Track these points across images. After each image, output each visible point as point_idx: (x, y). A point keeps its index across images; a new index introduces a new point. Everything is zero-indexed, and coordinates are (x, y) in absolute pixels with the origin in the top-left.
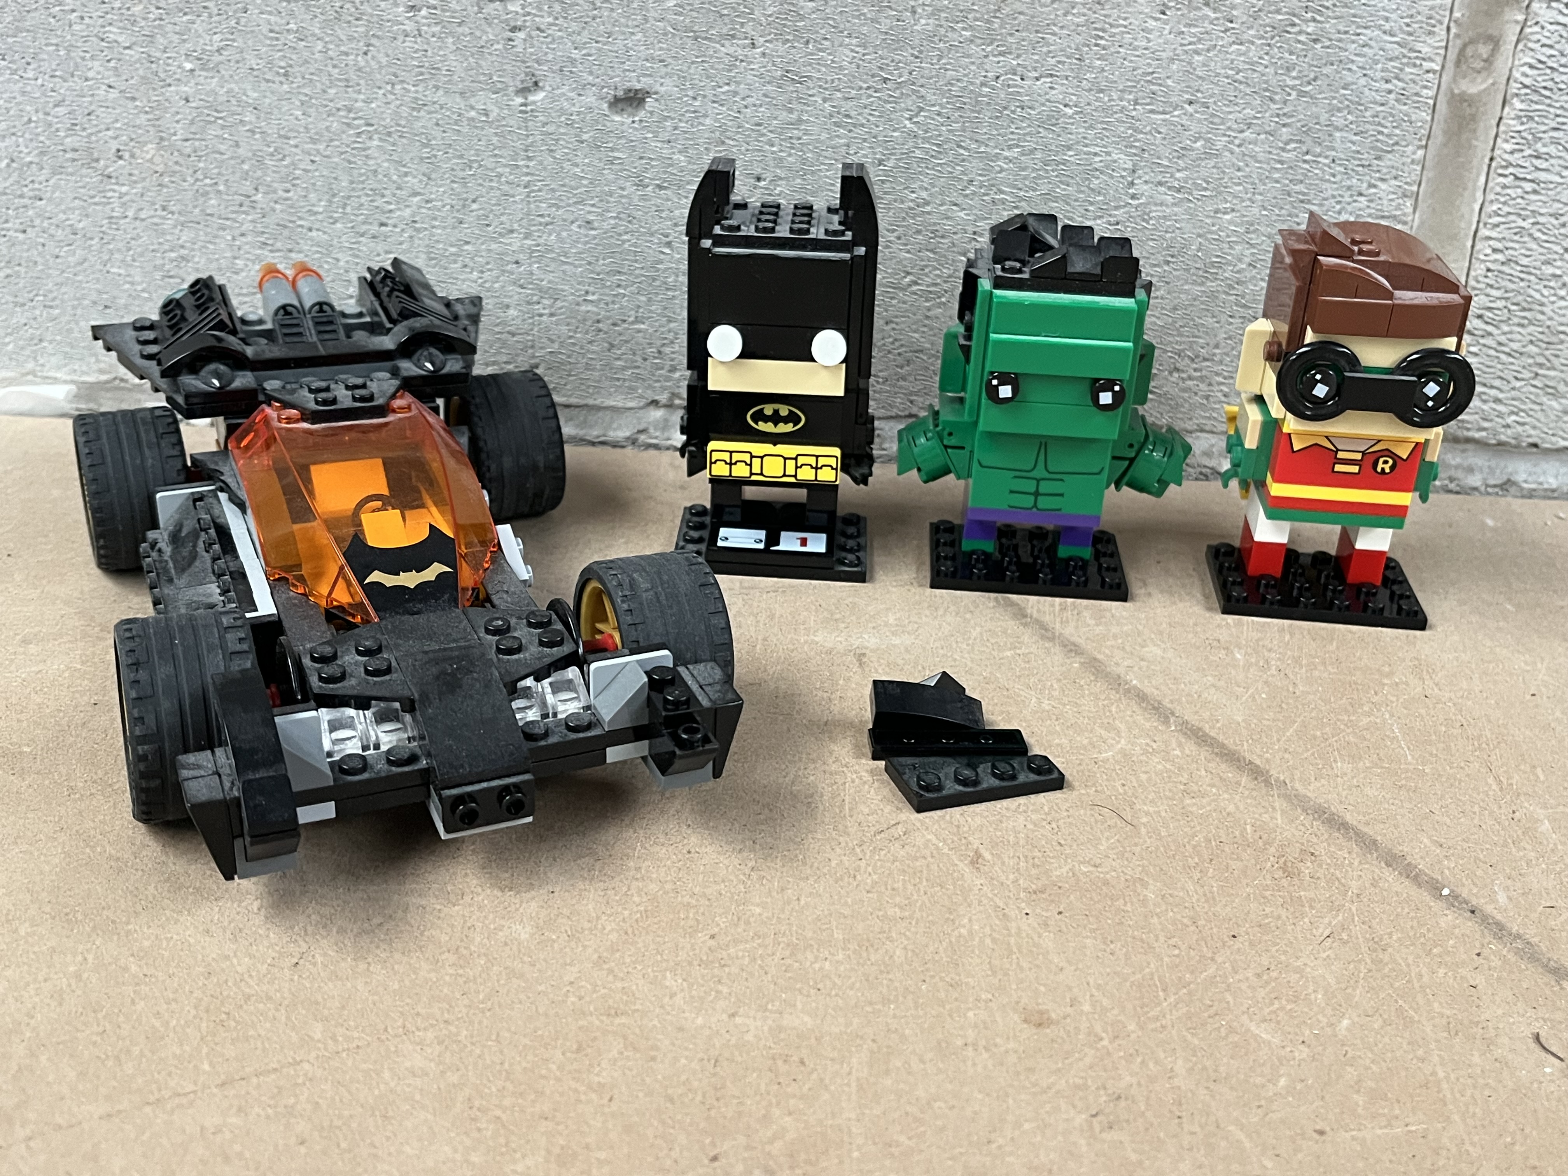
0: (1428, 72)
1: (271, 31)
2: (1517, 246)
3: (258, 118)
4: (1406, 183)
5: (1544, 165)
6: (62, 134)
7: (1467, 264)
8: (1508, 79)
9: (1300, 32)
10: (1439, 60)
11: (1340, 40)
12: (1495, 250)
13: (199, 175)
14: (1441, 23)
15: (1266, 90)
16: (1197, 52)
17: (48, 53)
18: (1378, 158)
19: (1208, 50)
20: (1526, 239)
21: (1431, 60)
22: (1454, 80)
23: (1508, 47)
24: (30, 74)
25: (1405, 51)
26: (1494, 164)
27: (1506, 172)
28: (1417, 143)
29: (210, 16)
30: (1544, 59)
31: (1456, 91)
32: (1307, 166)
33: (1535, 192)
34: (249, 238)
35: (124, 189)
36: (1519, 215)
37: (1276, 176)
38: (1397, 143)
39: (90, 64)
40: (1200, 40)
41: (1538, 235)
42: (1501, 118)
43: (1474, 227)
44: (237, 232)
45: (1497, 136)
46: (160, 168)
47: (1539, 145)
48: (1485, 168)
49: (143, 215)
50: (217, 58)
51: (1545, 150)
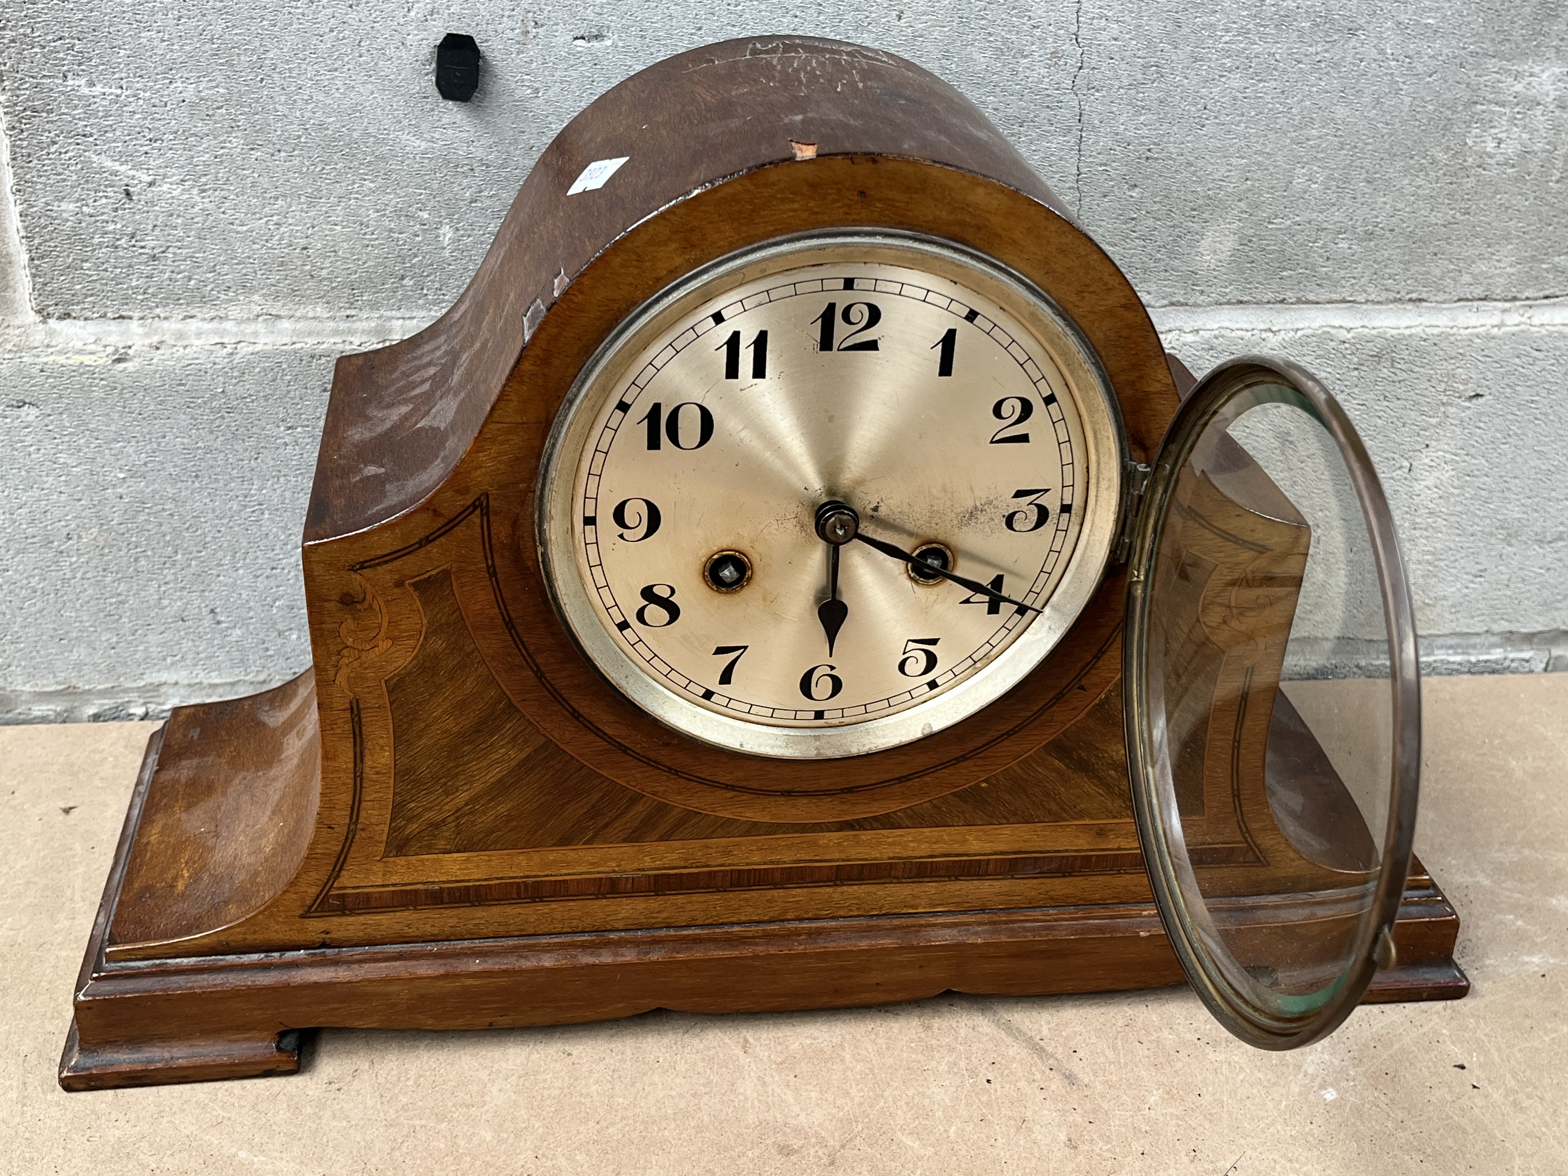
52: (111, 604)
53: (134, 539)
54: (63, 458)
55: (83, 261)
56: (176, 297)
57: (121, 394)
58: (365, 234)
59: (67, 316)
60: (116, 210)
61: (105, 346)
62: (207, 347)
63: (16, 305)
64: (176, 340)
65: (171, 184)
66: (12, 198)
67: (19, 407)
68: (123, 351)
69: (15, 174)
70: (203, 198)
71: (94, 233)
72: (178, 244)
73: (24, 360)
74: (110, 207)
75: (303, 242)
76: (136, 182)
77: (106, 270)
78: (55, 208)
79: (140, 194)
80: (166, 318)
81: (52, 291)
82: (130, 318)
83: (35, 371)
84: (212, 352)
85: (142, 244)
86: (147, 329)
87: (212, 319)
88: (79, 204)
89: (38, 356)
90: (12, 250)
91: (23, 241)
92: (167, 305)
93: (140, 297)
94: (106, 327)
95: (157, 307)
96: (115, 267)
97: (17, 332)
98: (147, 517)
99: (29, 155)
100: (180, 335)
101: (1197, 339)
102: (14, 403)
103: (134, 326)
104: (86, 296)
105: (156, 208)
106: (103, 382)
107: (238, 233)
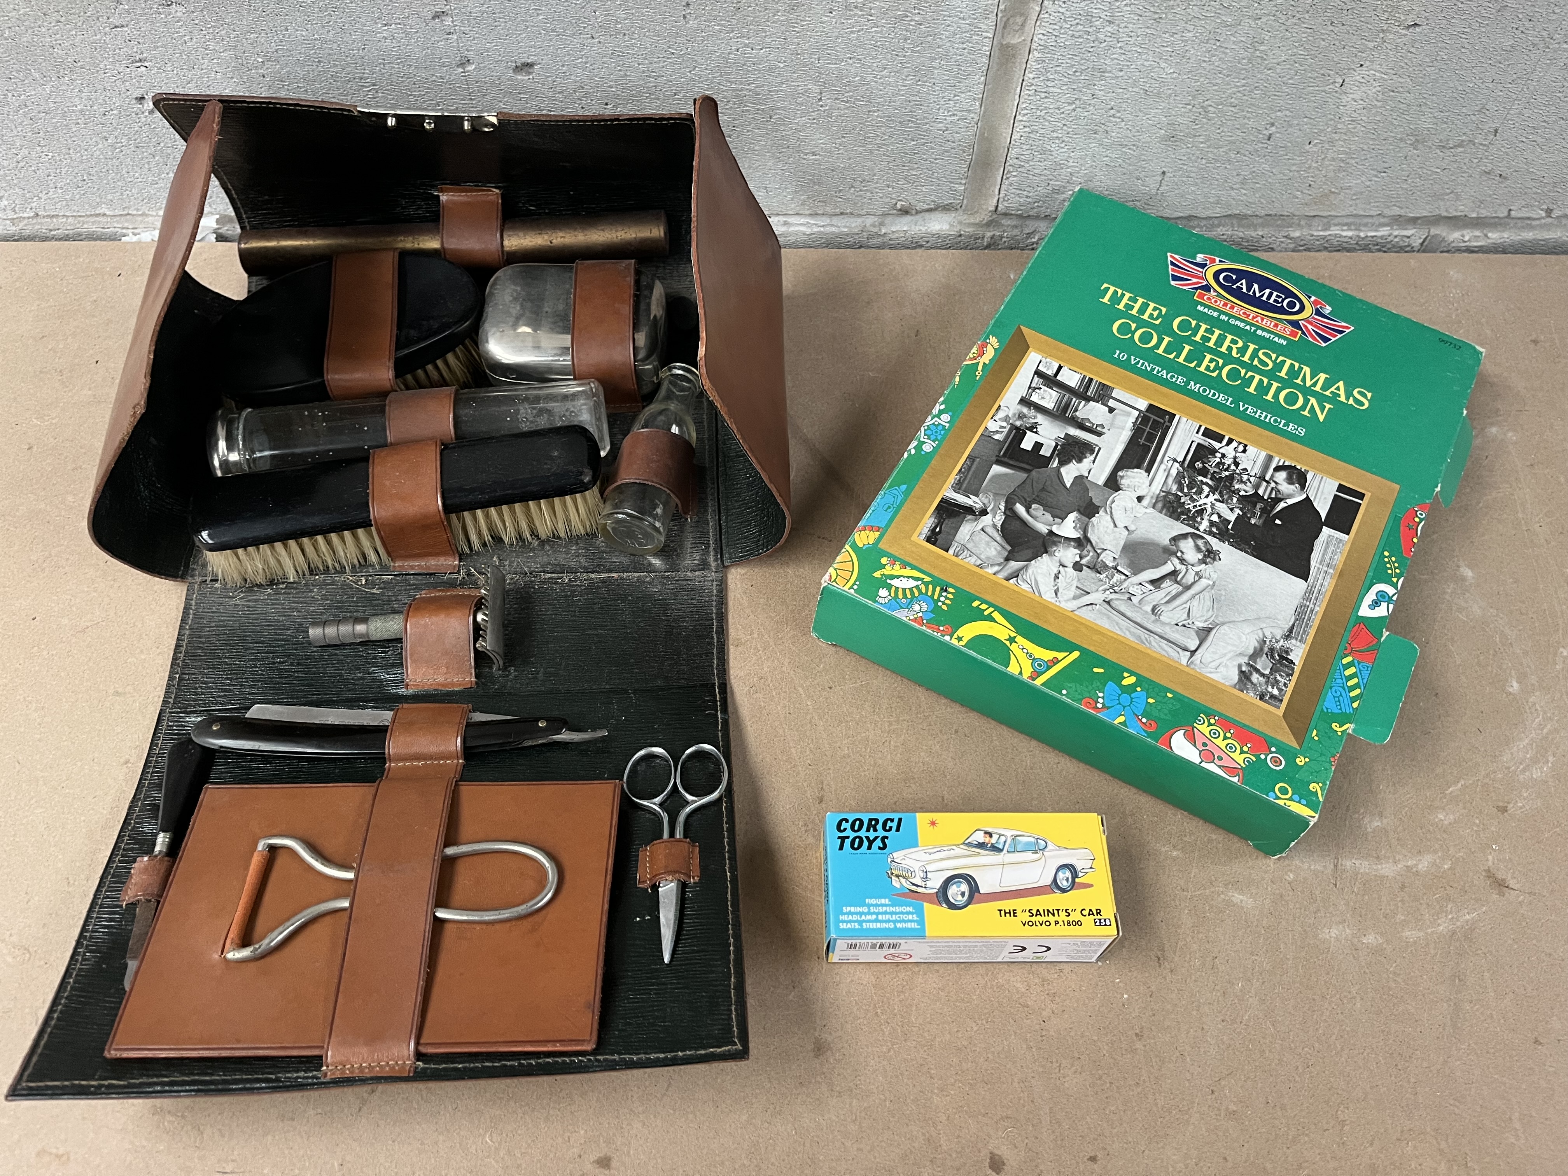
5: (1052, 84)
14: (992, 12)
16: (852, 32)
19: (859, 31)
40: (853, 27)
51: (1052, 77)
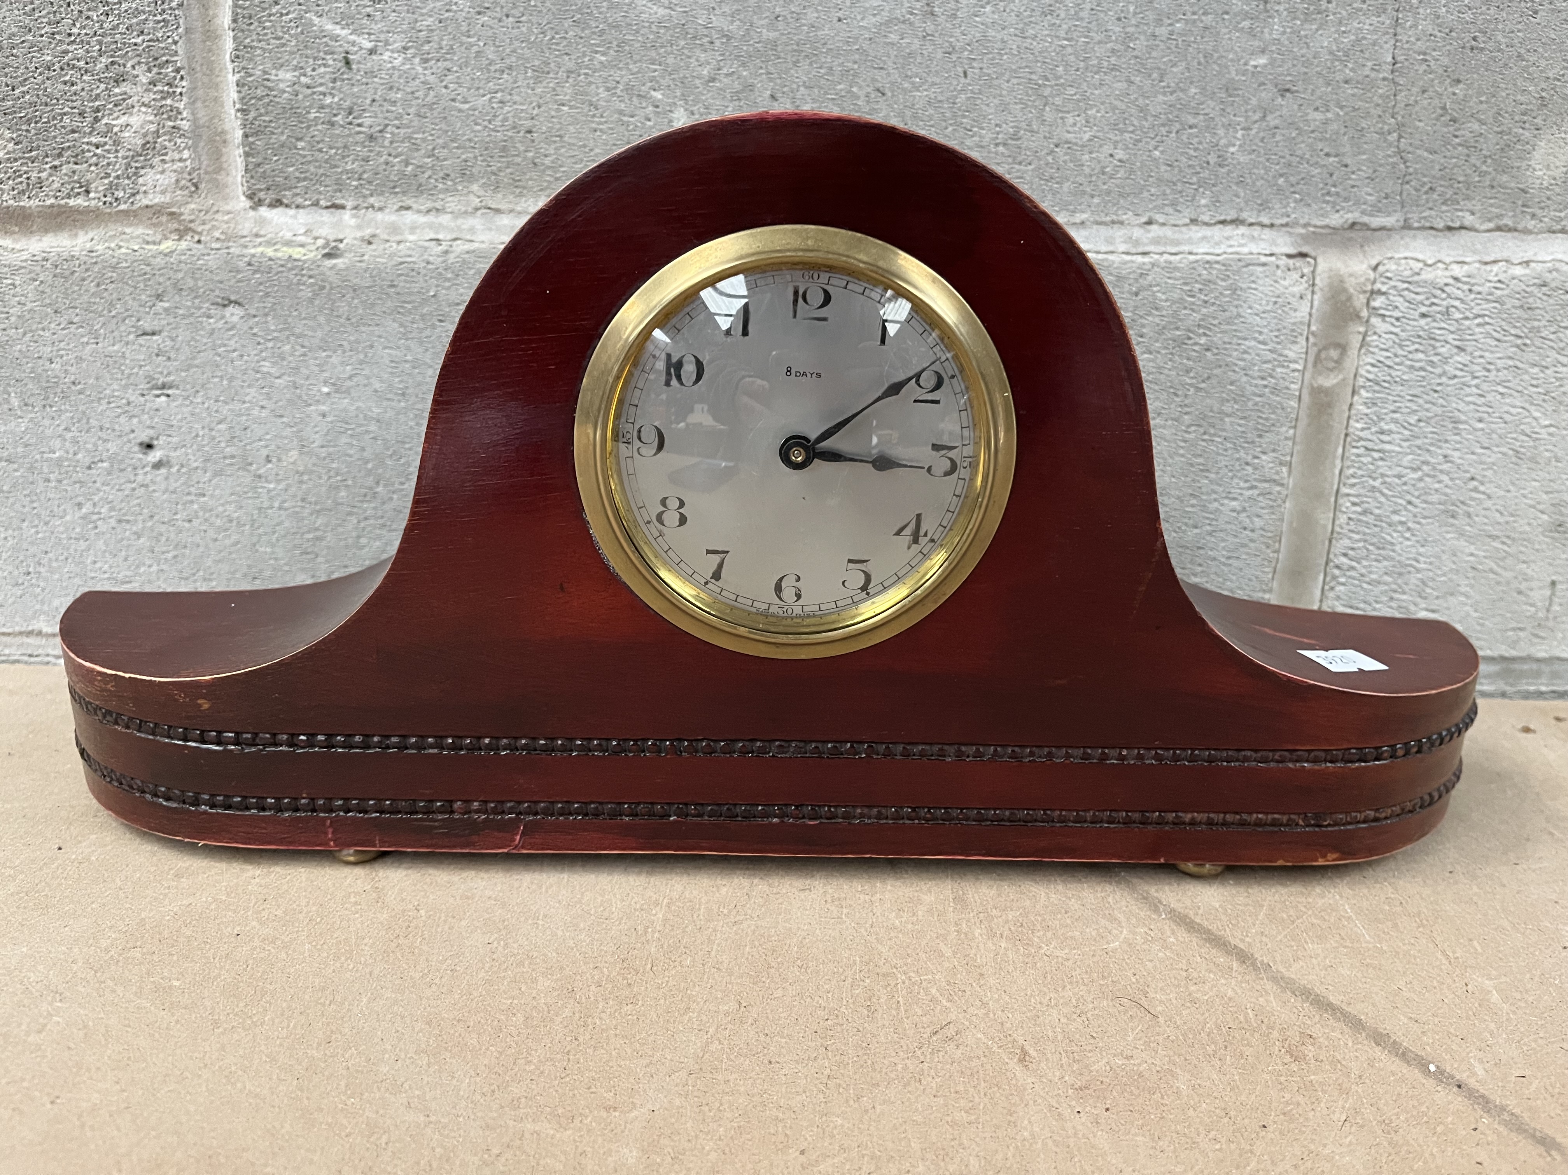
0: (1293, 371)
1: (392, 361)
2: (1369, 500)
3: (380, 428)
4: (1282, 455)
6: (223, 445)
7: (1331, 515)
8: (1355, 376)
9: (1196, 344)
10: (1302, 362)
11: (1226, 349)
12: (1354, 504)
13: (332, 474)
15: (1171, 387)
17: (215, 384)
18: (1260, 436)
20: (1378, 494)
21: (1296, 362)
22: (1313, 377)
23: (1353, 352)
24: (199, 400)
25: (1275, 356)
26: (1349, 439)
27: (1359, 444)
28: (1289, 424)
29: (344, 352)
30: (1382, 359)
31: (1315, 385)
32: (1204, 444)
33: (1382, 459)
34: (371, 521)
35: (272, 486)
36: (1370, 477)
37: (1182, 451)
38: (1273, 425)
39: (247, 391)
41: (1386, 491)
42: (1351, 405)
43: (1335, 487)
44: (362, 517)
45: (1349, 418)
46: (301, 469)
47: (1382, 424)
48: (1342, 442)
49: (286, 505)
50: (349, 383)
52: (308, 540)
53: (334, 465)
54: (266, 366)
55: (299, 139)
56: (392, 184)
57: (329, 294)
58: (594, 116)
59: (278, 203)
60: (334, 81)
61: (316, 238)
62: (420, 243)
63: (227, 190)
64: (389, 234)
65: (392, 51)
66: (230, 66)
67: (225, 306)
68: (333, 244)
69: (235, 38)
70: (425, 69)
71: (311, 107)
72: (397, 122)
73: (232, 250)
74: (328, 76)
75: (528, 124)
76: (356, 49)
77: (320, 150)
78: (273, 77)
79: (359, 63)
80: (380, 209)
81: (264, 172)
82: (343, 207)
83: (242, 264)
84: (426, 248)
85: (360, 121)
86: (359, 221)
87: (429, 211)
88: (297, 73)
89: (246, 247)
90: (227, 127)
91: (239, 114)
92: (382, 193)
93: (354, 183)
94: (317, 217)
95: (372, 195)
96: (331, 148)
97: (226, 218)
98: (348, 440)
99: (250, 18)
100: (394, 229)
101: (1527, 271)
102: (219, 300)
103: (347, 216)
104: (299, 180)
105: (376, 80)
106: (312, 280)
107: (460, 111)
